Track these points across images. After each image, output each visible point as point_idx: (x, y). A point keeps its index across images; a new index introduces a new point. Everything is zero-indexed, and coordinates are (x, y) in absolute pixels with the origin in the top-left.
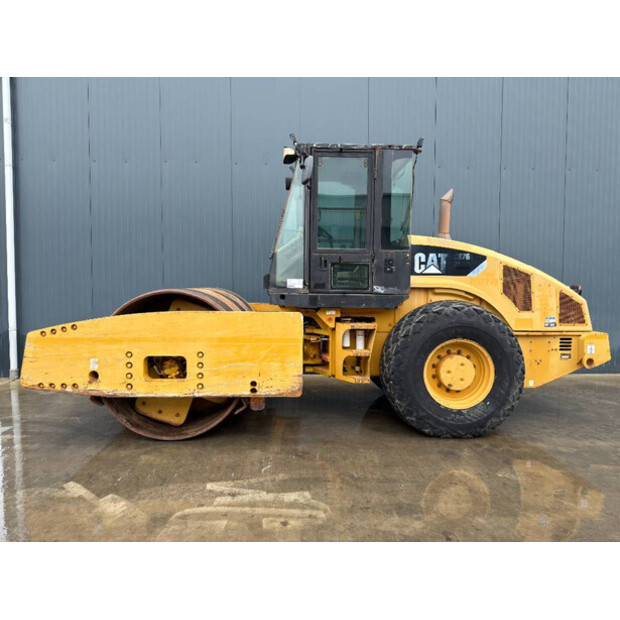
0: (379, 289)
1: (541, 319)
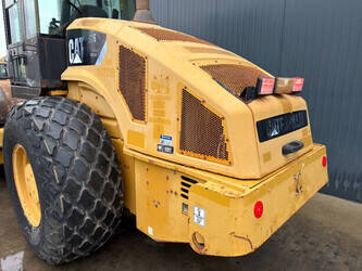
0: (29, 82)
1: (155, 137)
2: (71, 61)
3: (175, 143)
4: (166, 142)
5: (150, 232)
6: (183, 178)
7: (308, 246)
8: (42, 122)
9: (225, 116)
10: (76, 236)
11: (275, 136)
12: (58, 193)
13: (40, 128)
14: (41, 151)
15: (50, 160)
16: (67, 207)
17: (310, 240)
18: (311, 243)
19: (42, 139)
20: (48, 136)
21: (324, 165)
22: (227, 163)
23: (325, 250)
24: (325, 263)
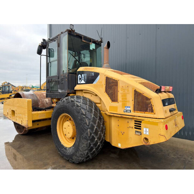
0: (60, 91)
1: (122, 107)
2: (79, 83)
3: (131, 108)
4: (128, 109)
5: (119, 146)
6: (135, 121)
7: (179, 156)
8: (80, 104)
9: (151, 98)
10: (92, 147)
11: (167, 105)
12: (87, 129)
13: (80, 105)
14: (80, 114)
15: (84, 116)
16: (91, 134)
17: (179, 154)
18: (180, 155)
19: (80, 109)
20: (83, 108)
21: (183, 119)
22: (153, 113)
23: (186, 157)
24: (187, 161)
